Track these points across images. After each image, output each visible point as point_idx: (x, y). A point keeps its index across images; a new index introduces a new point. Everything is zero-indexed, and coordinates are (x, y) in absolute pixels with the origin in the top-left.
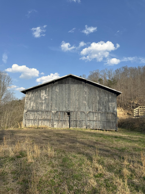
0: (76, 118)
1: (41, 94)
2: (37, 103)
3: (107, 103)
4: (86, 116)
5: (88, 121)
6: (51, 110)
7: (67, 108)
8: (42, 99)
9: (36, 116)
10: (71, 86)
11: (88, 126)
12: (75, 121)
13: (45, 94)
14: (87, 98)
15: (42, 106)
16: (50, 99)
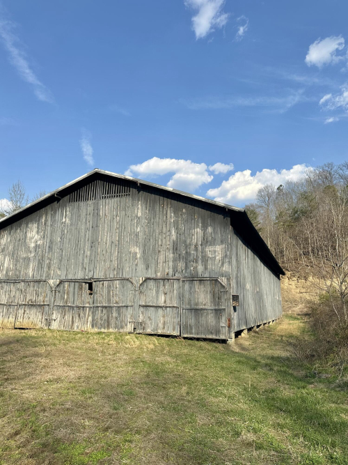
0: (109, 301)
2: (17, 261)
3: (200, 248)
4: (137, 293)
5: (142, 309)
6: (48, 276)
7: (87, 270)
8: (29, 247)
9: (13, 294)
10: (102, 202)
11: (141, 324)
12: (106, 307)
14: (141, 236)
15: (27, 266)
16: (48, 245)
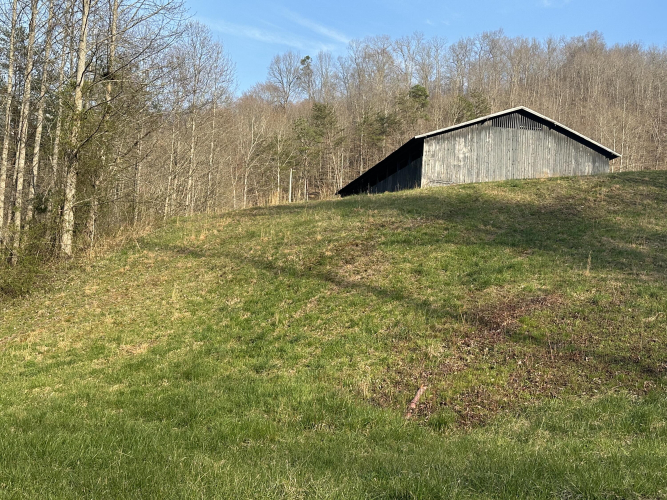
1: (457, 147)
2: (447, 166)
8: (458, 157)
10: (520, 132)
13: (465, 146)
14: (551, 162)
15: (458, 172)
16: (475, 158)
